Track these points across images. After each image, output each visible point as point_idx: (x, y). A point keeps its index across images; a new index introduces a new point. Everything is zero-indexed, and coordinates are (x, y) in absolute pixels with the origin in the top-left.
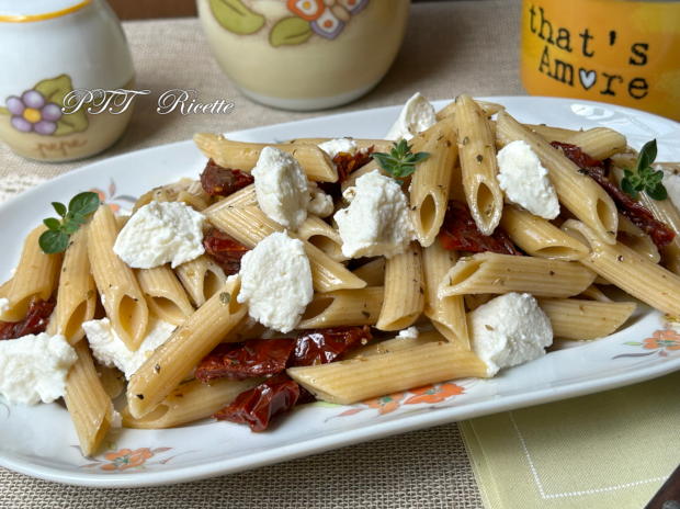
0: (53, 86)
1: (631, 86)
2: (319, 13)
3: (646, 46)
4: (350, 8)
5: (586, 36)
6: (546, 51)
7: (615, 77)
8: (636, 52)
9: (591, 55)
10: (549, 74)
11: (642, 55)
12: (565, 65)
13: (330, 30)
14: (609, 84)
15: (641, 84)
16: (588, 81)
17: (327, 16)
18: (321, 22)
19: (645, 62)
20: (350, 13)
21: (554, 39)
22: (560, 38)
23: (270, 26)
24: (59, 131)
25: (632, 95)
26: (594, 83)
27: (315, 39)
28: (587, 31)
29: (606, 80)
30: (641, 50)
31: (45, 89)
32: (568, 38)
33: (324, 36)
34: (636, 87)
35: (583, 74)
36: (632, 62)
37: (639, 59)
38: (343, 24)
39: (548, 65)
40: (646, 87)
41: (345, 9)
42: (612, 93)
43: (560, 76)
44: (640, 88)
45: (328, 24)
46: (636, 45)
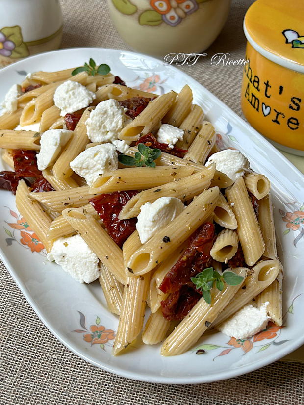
0: (10, 31)
1: (289, 121)
2: (168, 10)
3: (300, 100)
4: (186, 10)
5: (267, 85)
6: (248, 86)
7: (280, 113)
8: (294, 103)
9: (269, 97)
10: (248, 100)
11: (296, 104)
12: (256, 98)
13: (173, 21)
14: (277, 117)
15: (295, 122)
16: (266, 112)
17: (172, 13)
18: (168, 16)
19: (298, 109)
20: (186, 13)
21: (252, 80)
22: (255, 81)
23: (139, 13)
24: (12, 56)
25: (289, 126)
26: (269, 114)
27: (164, 25)
28: (268, 82)
29: (275, 114)
30: (296, 101)
31: (6, 32)
32: (258, 82)
33: (169, 24)
34: (291, 122)
35: (264, 106)
36: (291, 107)
37: (295, 107)
38: (181, 19)
39: (248, 94)
40: (297, 124)
41: (183, 11)
42: (278, 123)
43: (253, 103)
44: (294, 123)
45: (172, 18)
46: (294, 98)
